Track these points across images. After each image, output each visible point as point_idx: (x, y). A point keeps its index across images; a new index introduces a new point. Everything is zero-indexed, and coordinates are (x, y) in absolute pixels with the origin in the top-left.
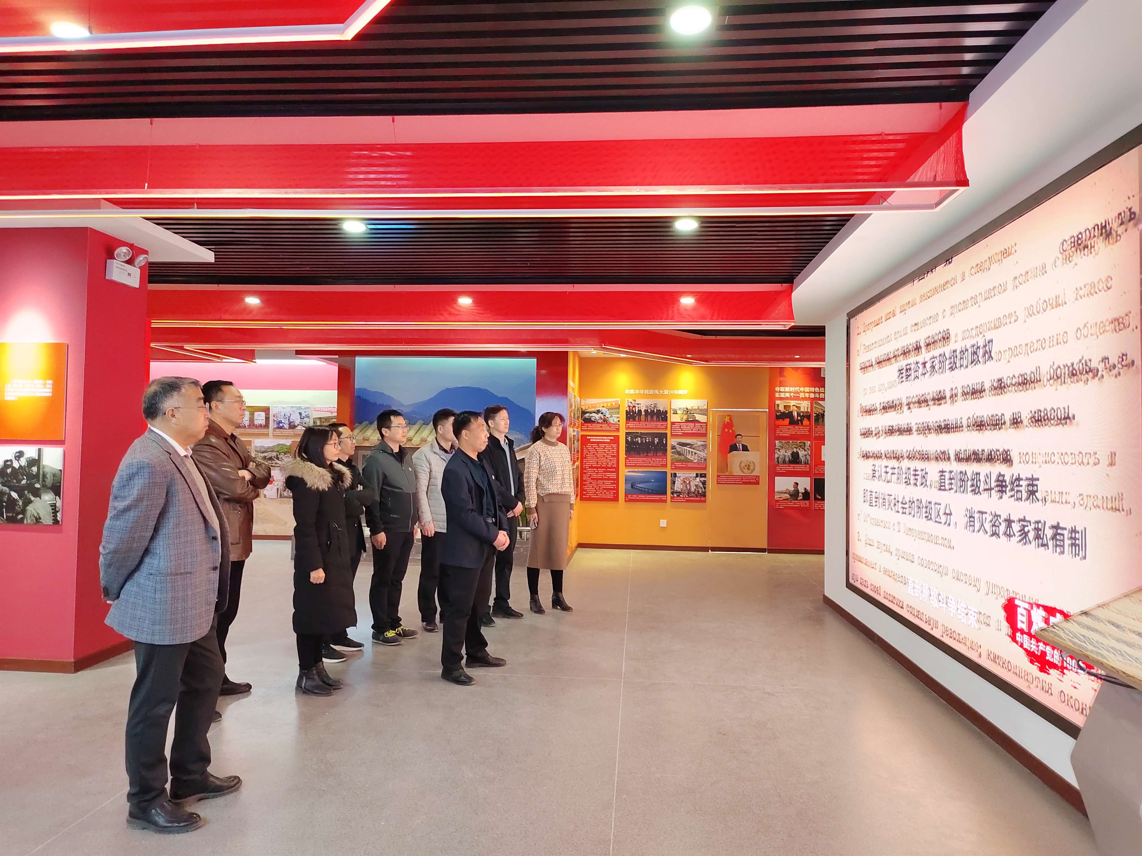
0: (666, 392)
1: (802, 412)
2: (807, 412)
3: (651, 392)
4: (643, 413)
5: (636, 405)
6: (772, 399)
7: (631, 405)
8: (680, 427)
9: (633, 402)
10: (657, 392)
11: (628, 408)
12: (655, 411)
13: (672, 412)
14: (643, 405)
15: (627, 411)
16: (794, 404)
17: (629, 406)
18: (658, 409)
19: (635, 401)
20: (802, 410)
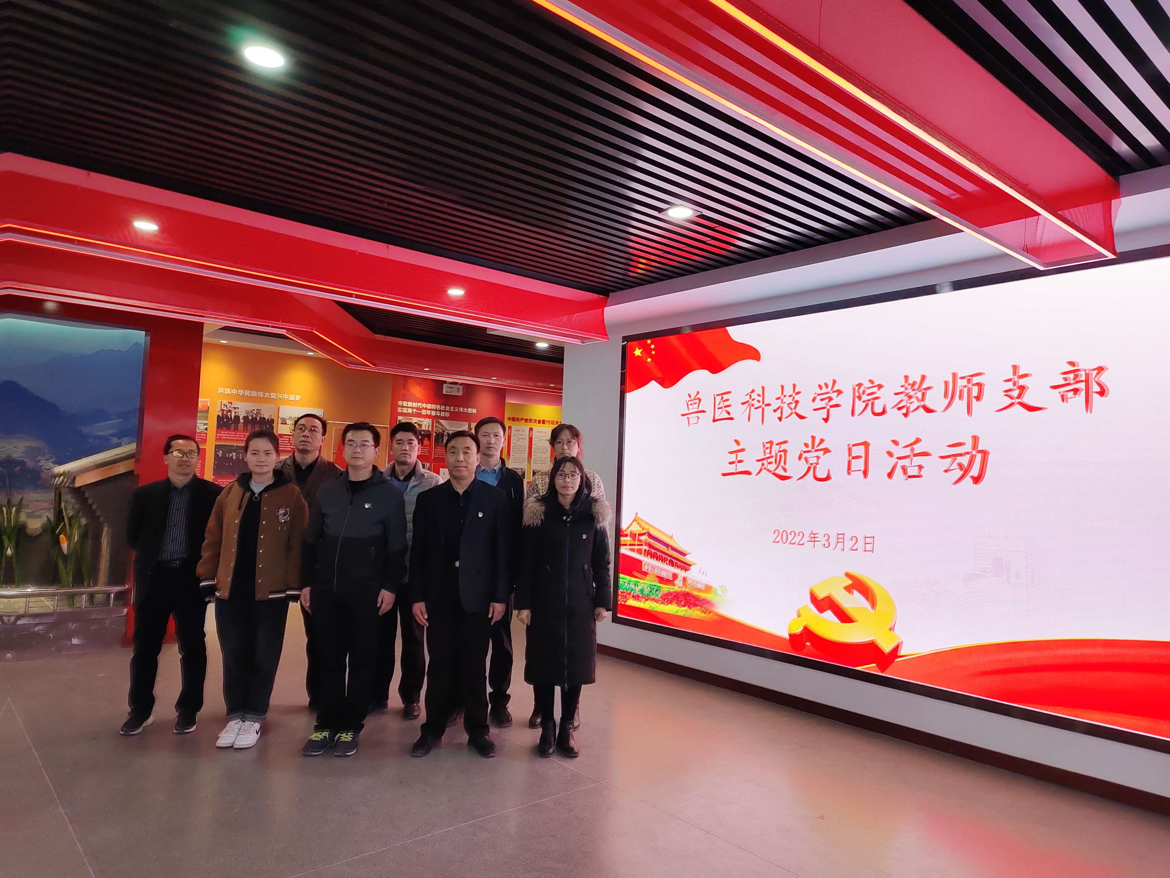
0: (273, 395)
1: (423, 430)
2: (428, 431)
3: (254, 394)
4: (242, 421)
5: (232, 410)
6: (394, 413)
7: (225, 409)
9: (229, 405)
10: (261, 394)
11: (221, 412)
12: (258, 418)
13: (280, 421)
14: (242, 409)
15: (218, 416)
16: (416, 421)
17: (222, 410)
18: (262, 416)
19: (231, 403)
20: (423, 428)
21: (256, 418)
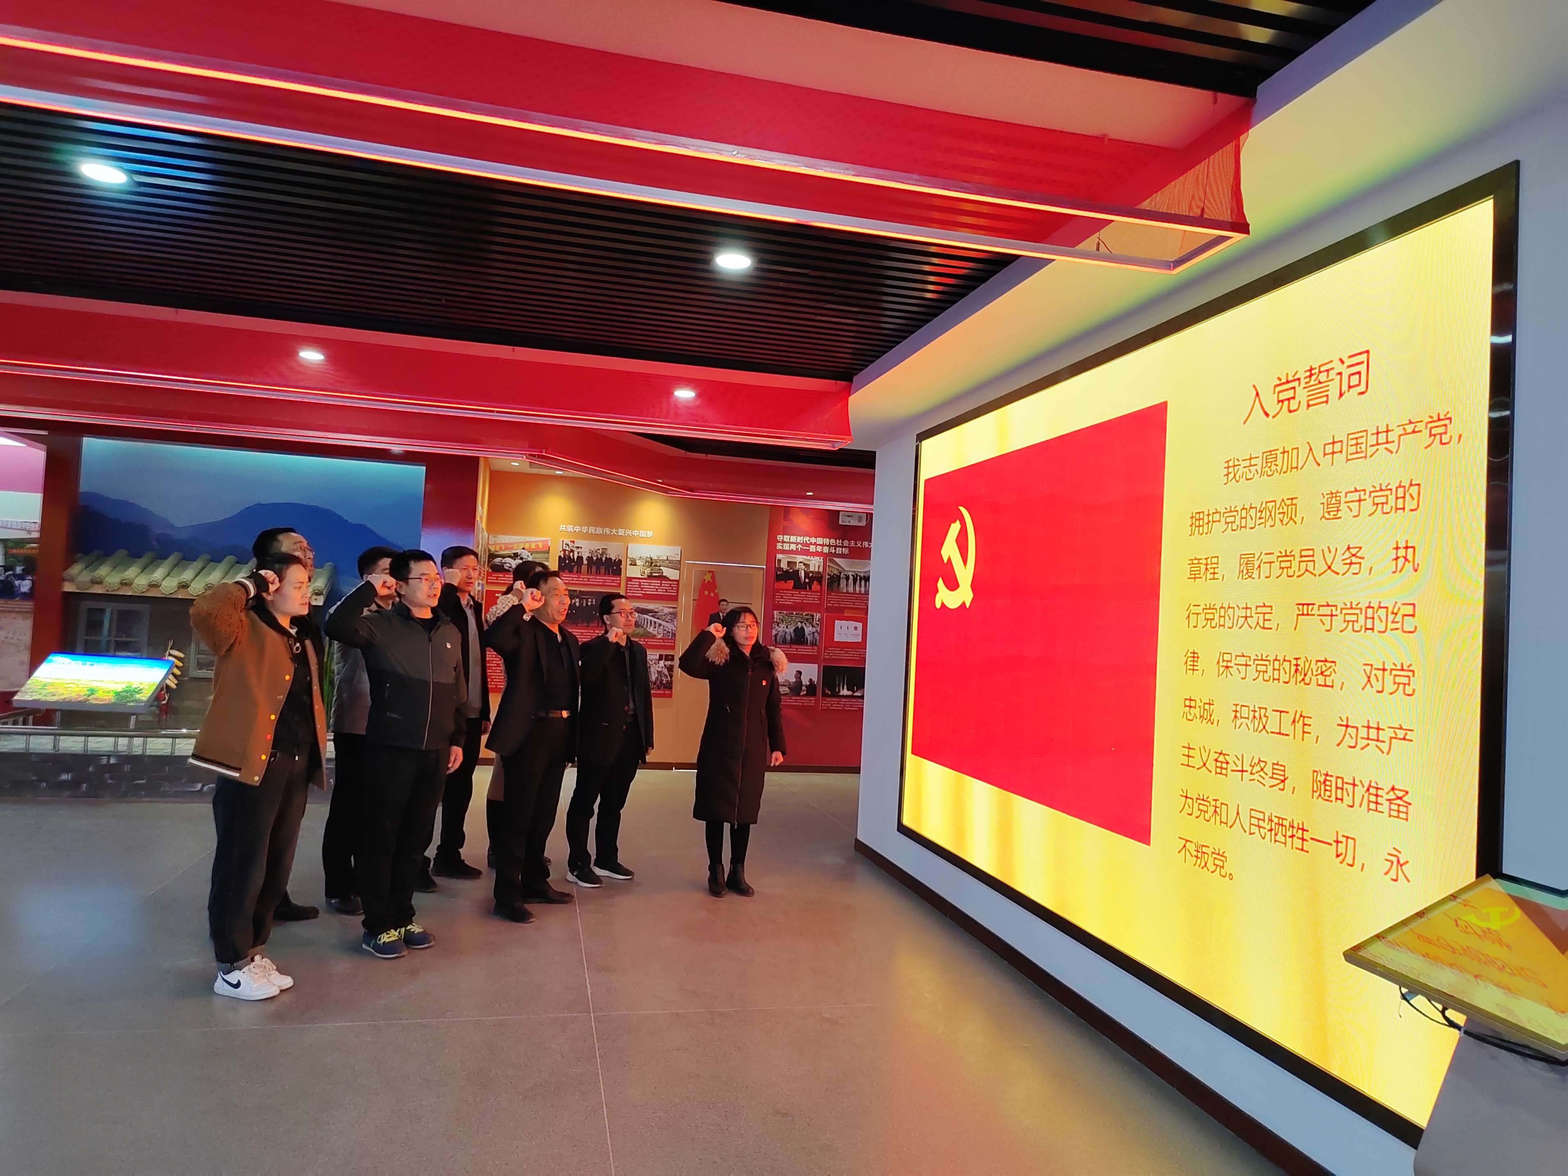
0: (621, 532)
1: (812, 572)
2: (819, 573)
3: (599, 531)
4: (585, 562)
5: (575, 549)
6: (772, 551)
7: (567, 548)
8: (640, 585)
9: (571, 544)
10: (607, 531)
11: (562, 552)
12: (604, 559)
13: (629, 562)
14: (585, 549)
15: (560, 557)
16: (801, 560)
17: (564, 550)
18: (608, 557)
19: (573, 542)
20: (812, 569)
21: (601, 559)
